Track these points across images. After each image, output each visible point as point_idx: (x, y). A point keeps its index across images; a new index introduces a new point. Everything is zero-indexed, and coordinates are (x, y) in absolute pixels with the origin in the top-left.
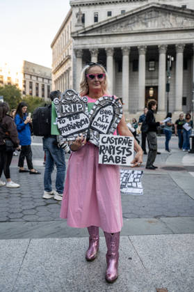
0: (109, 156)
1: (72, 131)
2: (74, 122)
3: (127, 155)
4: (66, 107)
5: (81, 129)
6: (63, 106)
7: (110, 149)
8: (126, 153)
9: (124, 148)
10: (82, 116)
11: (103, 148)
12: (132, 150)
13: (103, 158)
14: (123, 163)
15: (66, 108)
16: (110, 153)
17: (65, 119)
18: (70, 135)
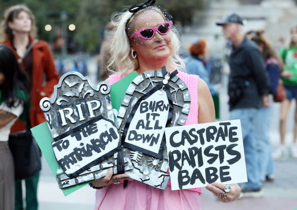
0: (191, 170)
1: (86, 161)
2: (87, 140)
3: (231, 162)
4: (66, 112)
5: (103, 152)
6: (61, 111)
7: (192, 156)
8: (227, 156)
9: (221, 148)
10: (102, 126)
11: (175, 157)
12: (240, 148)
13: (180, 178)
14: (223, 180)
15: (67, 115)
16: (192, 163)
17: (69, 138)
18: (82, 170)
